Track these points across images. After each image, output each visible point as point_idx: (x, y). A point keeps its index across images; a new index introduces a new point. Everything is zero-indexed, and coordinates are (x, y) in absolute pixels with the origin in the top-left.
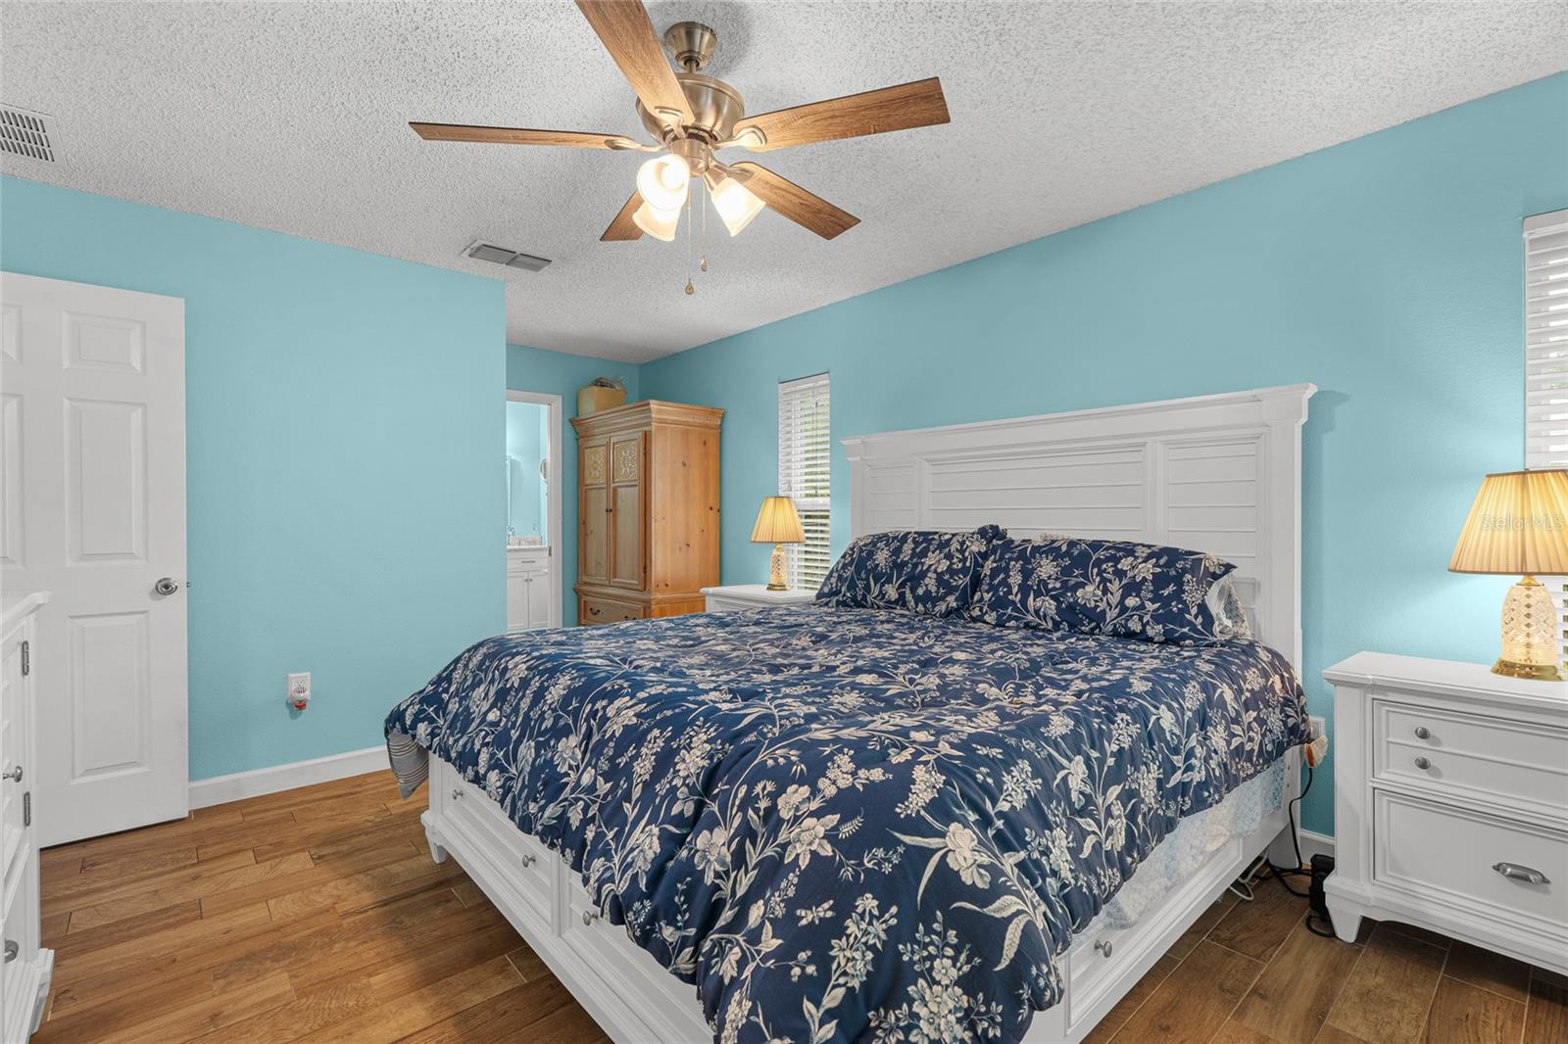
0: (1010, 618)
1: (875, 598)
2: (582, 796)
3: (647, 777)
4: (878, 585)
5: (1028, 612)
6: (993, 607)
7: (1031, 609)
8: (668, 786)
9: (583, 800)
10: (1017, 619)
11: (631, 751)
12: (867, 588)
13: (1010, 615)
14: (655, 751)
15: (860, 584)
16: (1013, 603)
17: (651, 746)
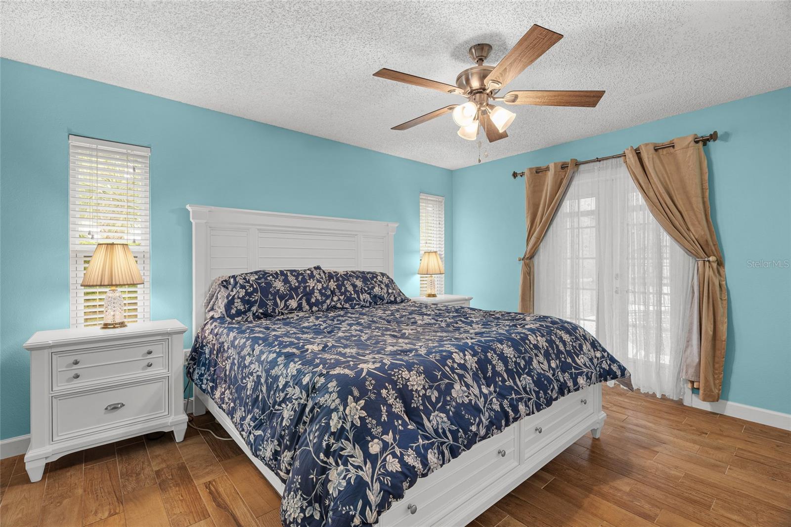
0: (356, 304)
1: (282, 309)
2: (491, 397)
3: (504, 368)
4: (283, 301)
5: (361, 301)
6: (346, 302)
7: (362, 300)
8: (513, 363)
9: (493, 398)
10: (358, 304)
11: (490, 367)
12: (276, 304)
13: (355, 303)
14: (497, 359)
15: (270, 303)
16: (355, 298)
17: (494, 359)
